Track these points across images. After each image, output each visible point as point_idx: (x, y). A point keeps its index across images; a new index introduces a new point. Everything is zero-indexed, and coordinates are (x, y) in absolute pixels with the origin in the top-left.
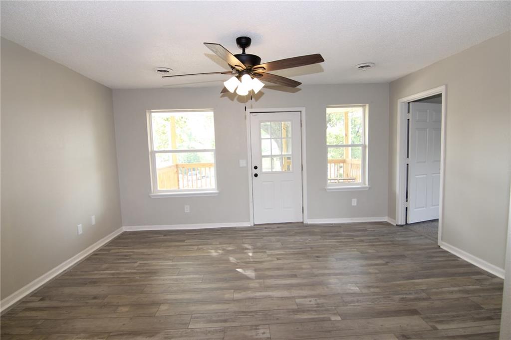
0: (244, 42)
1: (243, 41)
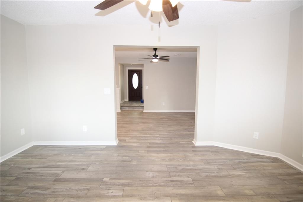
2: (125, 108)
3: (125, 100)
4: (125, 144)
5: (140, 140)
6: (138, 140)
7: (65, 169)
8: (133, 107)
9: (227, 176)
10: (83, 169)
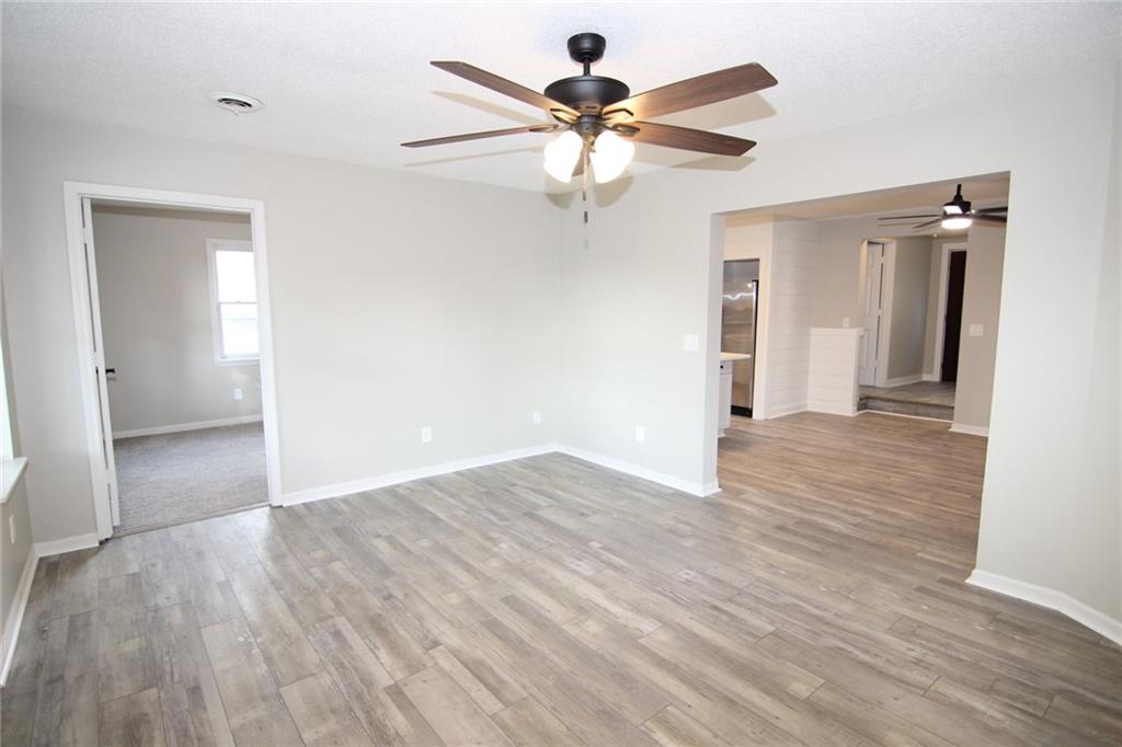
0: (587, 48)
1: (587, 44)
2: (881, 404)
3: (926, 377)
4: (737, 504)
5: (786, 506)
6: (780, 503)
7: (554, 502)
8: (914, 406)
9: (908, 684)
10: (582, 514)
